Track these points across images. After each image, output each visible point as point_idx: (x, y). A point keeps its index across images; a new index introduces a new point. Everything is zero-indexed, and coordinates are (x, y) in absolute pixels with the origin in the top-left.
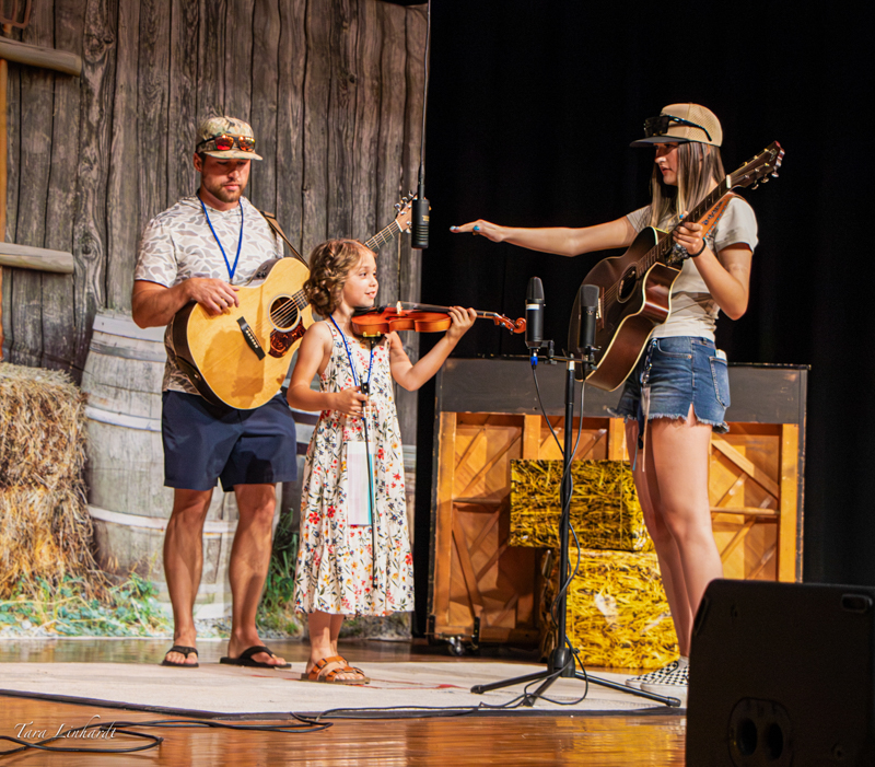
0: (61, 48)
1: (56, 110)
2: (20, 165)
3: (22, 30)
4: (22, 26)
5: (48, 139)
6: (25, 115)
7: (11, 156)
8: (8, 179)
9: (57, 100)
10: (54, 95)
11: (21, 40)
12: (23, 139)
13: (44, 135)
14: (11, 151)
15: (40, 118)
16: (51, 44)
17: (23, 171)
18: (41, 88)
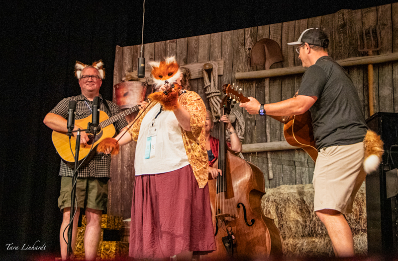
0: (395, 51)
1: (394, 76)
2: (379, 102)
3: (378, 51)
4: (378, 49)
5: (391, 88)
6: (380, 82)
7: (375, 100)
8: (374, 109)
9: (394, 72)
10: (393, 71)
11: (378, 54)
12: (380, 91)
13: (389, 87)
14: (375, 97)
15: (387, 81)
16: (391, 52)
17: (380, 104)
18: (387, 70)
